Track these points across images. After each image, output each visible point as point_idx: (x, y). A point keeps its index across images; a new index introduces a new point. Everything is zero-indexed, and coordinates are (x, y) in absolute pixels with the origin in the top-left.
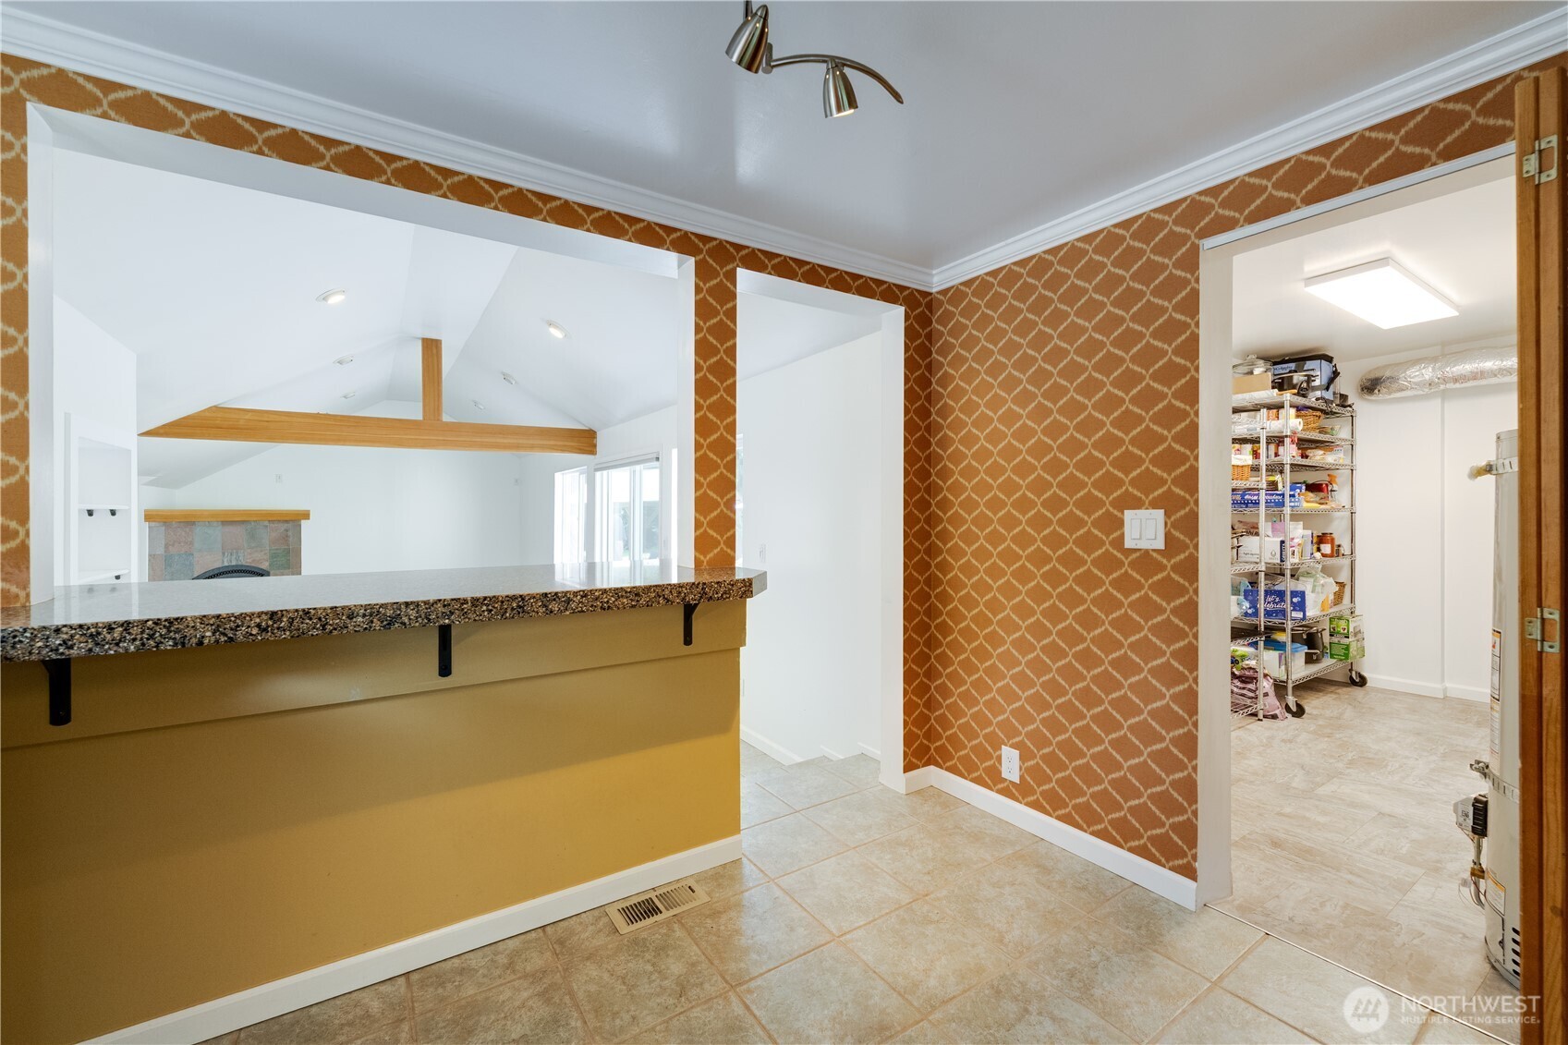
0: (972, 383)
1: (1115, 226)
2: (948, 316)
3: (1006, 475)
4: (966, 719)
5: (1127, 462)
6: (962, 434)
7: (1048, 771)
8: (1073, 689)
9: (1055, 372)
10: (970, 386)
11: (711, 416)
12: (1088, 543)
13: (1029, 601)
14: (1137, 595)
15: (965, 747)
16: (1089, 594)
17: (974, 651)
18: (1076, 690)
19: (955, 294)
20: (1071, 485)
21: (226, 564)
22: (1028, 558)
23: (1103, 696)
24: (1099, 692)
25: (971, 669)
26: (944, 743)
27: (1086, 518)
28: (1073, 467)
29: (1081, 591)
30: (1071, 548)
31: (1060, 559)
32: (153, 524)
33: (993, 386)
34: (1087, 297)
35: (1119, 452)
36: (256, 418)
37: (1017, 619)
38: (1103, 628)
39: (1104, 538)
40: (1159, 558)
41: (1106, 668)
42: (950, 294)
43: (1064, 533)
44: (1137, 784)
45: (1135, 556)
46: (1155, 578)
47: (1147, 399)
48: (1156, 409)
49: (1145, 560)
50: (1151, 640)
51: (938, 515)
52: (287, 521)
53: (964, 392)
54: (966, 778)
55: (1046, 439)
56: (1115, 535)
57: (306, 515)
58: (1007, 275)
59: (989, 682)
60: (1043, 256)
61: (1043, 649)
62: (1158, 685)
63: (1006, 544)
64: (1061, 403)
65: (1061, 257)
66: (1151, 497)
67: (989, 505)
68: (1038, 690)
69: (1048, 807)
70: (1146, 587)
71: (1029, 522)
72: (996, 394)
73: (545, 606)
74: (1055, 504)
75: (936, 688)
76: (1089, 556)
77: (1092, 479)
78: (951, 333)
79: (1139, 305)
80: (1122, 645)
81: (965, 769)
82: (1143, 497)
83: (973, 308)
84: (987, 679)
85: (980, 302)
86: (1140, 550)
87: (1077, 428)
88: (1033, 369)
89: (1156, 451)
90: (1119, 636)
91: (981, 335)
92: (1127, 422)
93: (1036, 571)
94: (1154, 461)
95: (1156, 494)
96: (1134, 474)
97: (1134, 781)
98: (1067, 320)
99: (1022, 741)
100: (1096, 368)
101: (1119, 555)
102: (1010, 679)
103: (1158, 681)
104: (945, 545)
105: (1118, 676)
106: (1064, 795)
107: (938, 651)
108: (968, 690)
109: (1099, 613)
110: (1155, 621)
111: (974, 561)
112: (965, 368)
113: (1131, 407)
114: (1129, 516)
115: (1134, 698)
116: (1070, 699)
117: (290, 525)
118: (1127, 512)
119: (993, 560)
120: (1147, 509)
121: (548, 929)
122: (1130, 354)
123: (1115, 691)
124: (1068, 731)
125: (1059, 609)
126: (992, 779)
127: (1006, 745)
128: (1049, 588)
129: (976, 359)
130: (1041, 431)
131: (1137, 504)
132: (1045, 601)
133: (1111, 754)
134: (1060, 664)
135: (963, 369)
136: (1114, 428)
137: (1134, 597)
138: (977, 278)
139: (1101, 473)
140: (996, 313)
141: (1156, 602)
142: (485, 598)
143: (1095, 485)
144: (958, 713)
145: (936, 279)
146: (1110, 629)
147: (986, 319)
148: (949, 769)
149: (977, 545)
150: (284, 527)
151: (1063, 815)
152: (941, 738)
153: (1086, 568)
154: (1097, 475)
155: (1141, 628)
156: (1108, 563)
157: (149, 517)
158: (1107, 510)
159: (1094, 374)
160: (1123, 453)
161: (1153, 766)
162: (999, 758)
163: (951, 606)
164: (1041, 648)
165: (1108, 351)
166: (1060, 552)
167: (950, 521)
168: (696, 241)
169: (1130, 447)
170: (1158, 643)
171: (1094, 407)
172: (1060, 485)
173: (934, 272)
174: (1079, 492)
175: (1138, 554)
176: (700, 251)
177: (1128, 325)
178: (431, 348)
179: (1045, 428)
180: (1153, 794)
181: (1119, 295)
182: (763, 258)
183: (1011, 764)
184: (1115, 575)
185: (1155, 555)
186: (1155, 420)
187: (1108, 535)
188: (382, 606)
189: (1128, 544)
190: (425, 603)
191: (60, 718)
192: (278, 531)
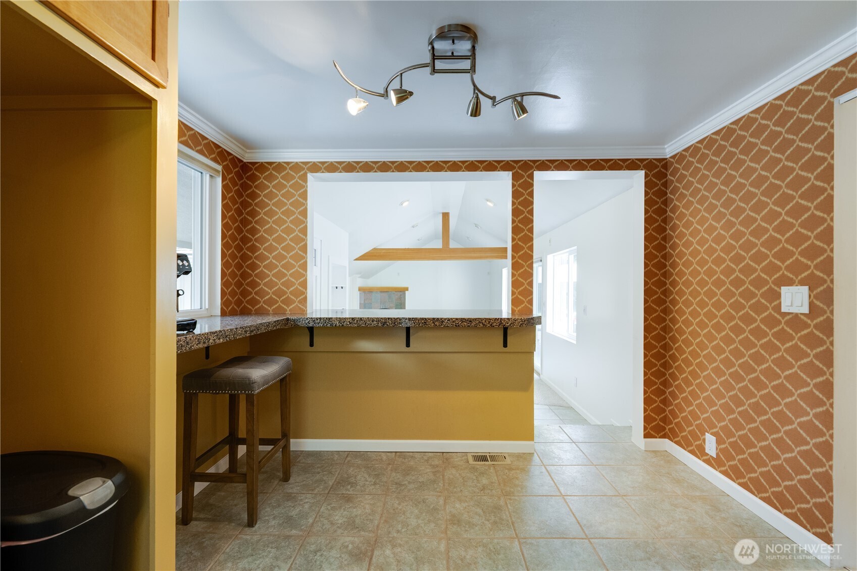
0: (689, 209)
1: (775, 99)
2: (676, 170)
3: (708, 265)
4: (685, 414)
5: (783, 255)
6: (684, 241)
7: (733, 453)
8: (749, 402)
9: (737, 199)
10: (688, 212)
11: (520, 243)
12: (758, 308)
13: (722, 344)
14: (790, 344)
15: (685, 431)
16: (758, 341)
17: (690, 373)
18: (750, 403)
19: (679, 157)
20: (747, 271)
22: (722, 317)
23: (768, 409)
24: (765, 406)
25: (689, 383)
26: (674, 427)
27: (757, 292)
28: (749, 259)
29: (753, 339)
30: (747, 311)
31: (740, 318)
32: (361, 292)
33: (701, 210)
34: (757, 148)
35: (778, 248)
37: (714, 355)
38: (768, 365)
39: (768, 305)
40: (805, 319)
41: (769, 391)
42: (677, 158)
43: (743, 302)
44: (790, 471)
45: (788, 317)
46: (803, 333)
47: (797, 211)
48: (803, 218)
49: (795, 320)
50: (800, 375)
51: (671, 290)
52: (401, 291)
53: (685, 215)
54: (685, 450)
55: (732, 242)
56: (775, 303)
57: (407, 289)
58: (708, 142)
59: (699, 392)
60: (730, 126)
61: (730, 374)
62: (804, 406)
63: (708, 308)
64: (741, 218)
65: (741, 125)
66: (799, 278)
67: (698, 283)
68: (727, 401)
69: (733, 476)
70: (796, 339)
71: (722, 295)
72: (703, 215)
73: (433, 323)
74: (737, 283)
75: (669, 393)
76: (759, 317)
77: (761, 267)
78: (678, 181)
79: (792, 149)
80: (780, 377)
81: (685, 444)
82: (794, 278)
83: (690, 164)
84: (697, 390)
85: (694, 160)
86: (792, 313)
87: (751, 234)
88: (724, 198)
89: (803, 247)
90: (778, 370)
91: (694, 180)
92: (783, 228)
93: (726, 325)
94: (802, 253)
95: (803, 275)
96: (788, 262)
97: (788, 468)
98: (744, 165)
99: (718, 432)
100: (763, 194)
101: (778, 317)
102: (711, 392)
103: (804, 402)
104: (674, 307)
105: (777, 397)
106: (743, 470)
107: (671, 371)
108: (687, 396)
109: (765, 354)
110: (802, 362)
111: (690, 318)
112: (685, 201)
113: (786, 218)
114: (784, 290)
115: (788, 413)
116: (747, 409)
117: (401, 293)
118: (782, 288)
119: (701, 318)
120: (797, 286)
121: (444, 454)
122: (785, 183)
123: (775, 407)
124: (745, 429)
125: (740, 350)
126: (700, 452)
127: (708, 433)
128: (734, 336)
129: (692, 195)
130: (729, 237)
131: (790, 283)
132: (731, 345)
133: (773, 449)
134: (740, 385)
135: (684, 202)
136: (775, 232)
137: (788, 345)
138: (692, 145)
139: (766, 262)
140: (702, 166)
141: (803, 349)
142: (413, 318)
143: (762, 270)
144: (682, 410)
145: (667, 150)
146: (772, 365)
147: (697, 170)
148: (676, 443)
149: (692, 308)
150: (399, 294)
151: (742, 482)
152: (672, 423)
153: (756, 324)
154: (764, 264)
155: (793, 367)
156: (771, 322)
157: (360, 289)
158: (770, 287)
159: (761, 198)
160: (781, 249)
161: (801, 461)
162: (704, 440)
163: (678, 345)
164: (729, 374)
165: (771, 182)
166: (741, 314)
167: (677, 293)
168: (513, 164)
169: (785, 244)
170: (805, 377)
171: (761, 220)
172: (741, 271)
173: (666, 146)
174: (752, 275)
175: (790, 316)
176: (514, 168)
177: (784, 164)
178: (446, 216)
179: (732, 234)
180: (801, 479)
181: (778, 144)
182: (548, 163)
183: (711, 445)
184: (775, 330)
185: (802, 317)
186: (802, 225)
187: (771, 303)
188: (381, 318)
189: (784, 309)
190: (394, 318)
191: (312, 345)
192: (398, 296)
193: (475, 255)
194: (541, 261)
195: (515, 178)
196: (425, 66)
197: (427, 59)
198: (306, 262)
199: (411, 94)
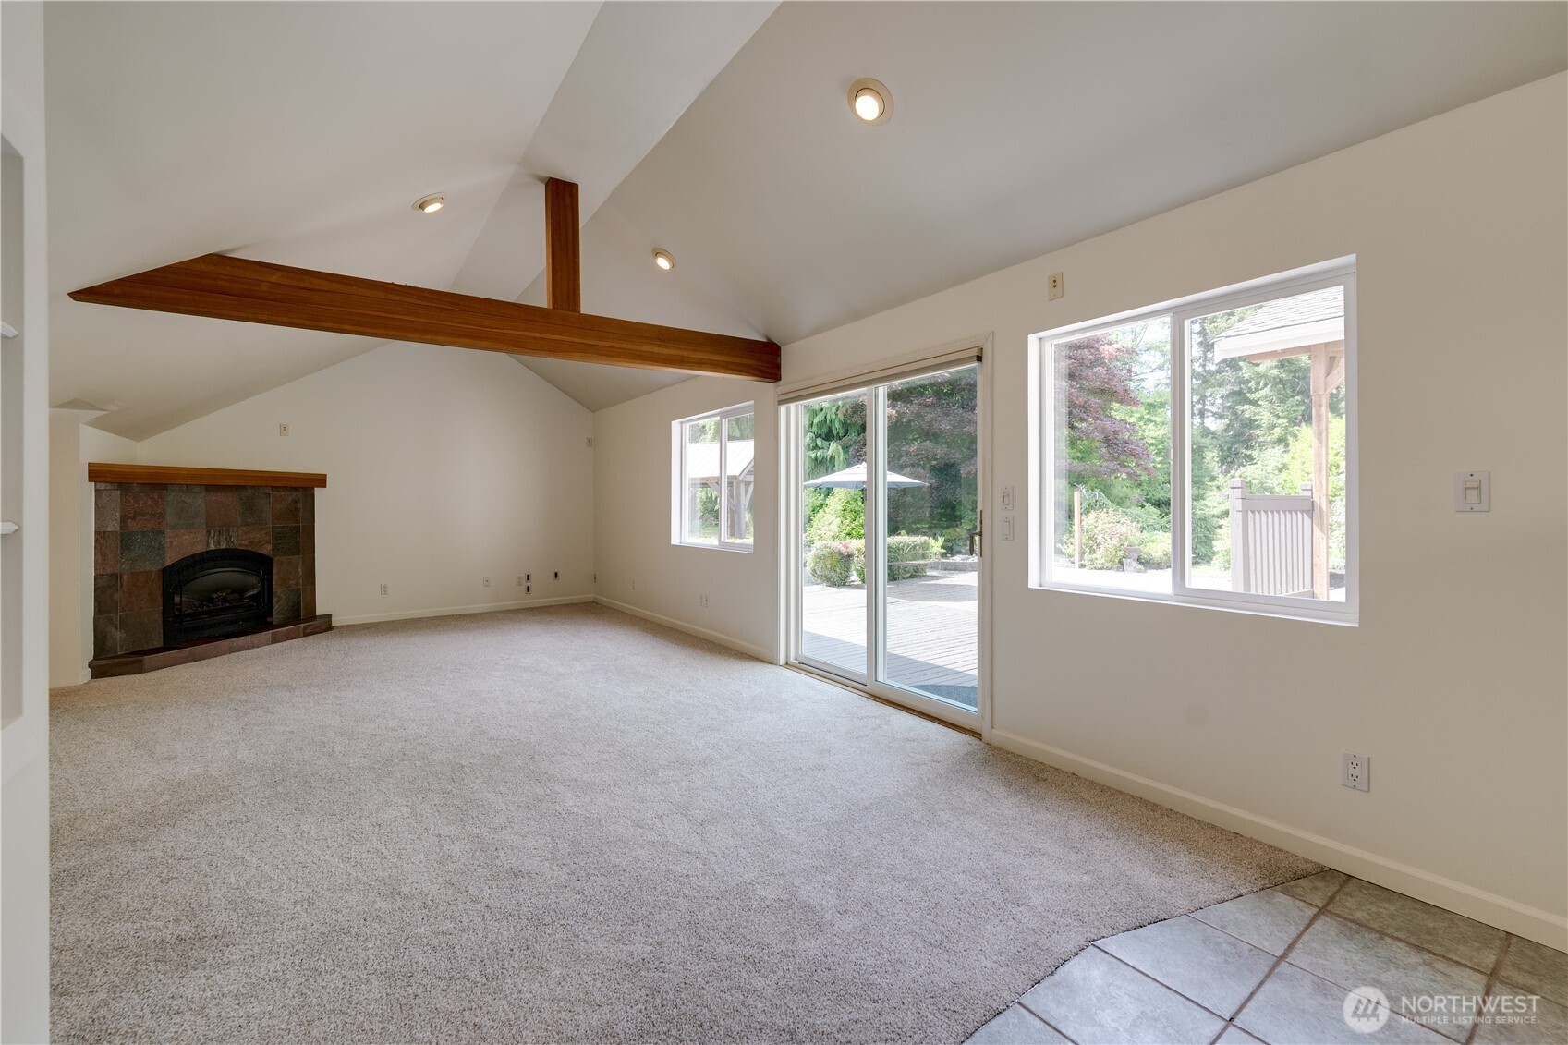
21: (212, 547)
32: (102, 486)
36: (287, 282)
52: (296, 489)
57: (321, 481)
117: (300, 495)
150: (291, 496)
157: (97, 474)
178: (562, 197)
192: (277, 505)
193: (665, 351)
194: (979, 359)
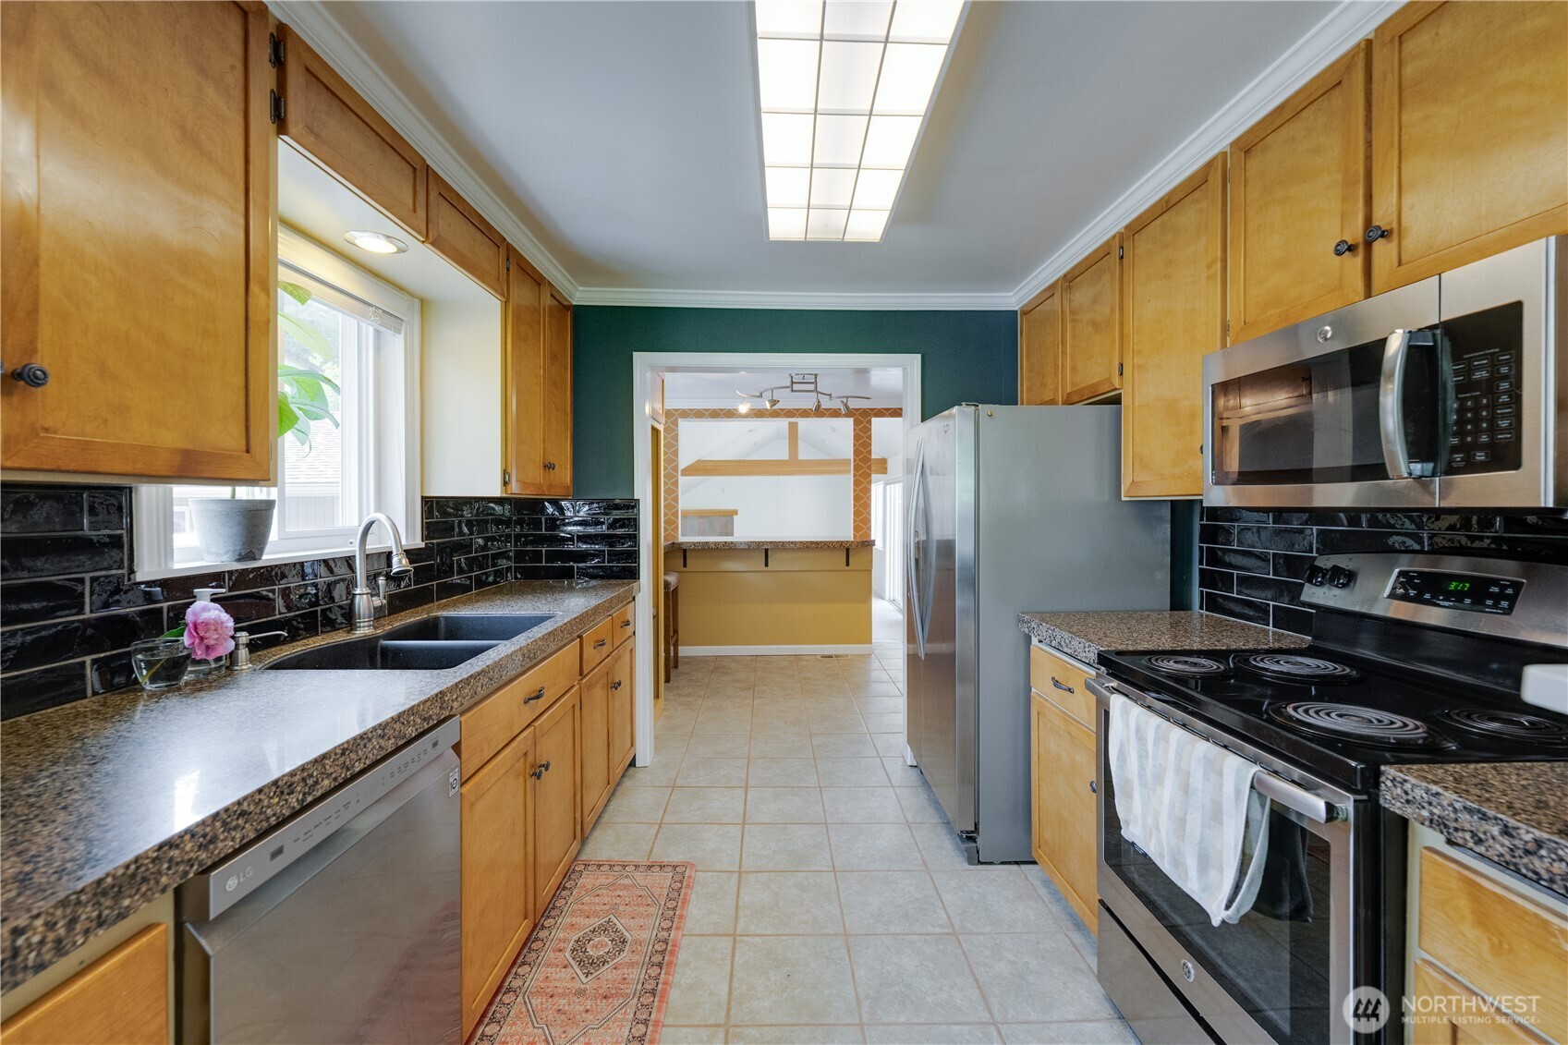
52: (727, 516)
57: (736, 512)
168: (856, 411)
176: (857, 415)
182: (884, 411)
191: (685, 566)
192: (726, 518)
195: (856, 423)
196: (788, 387)
197: (789, 384)
198: (677, 496)
199: (778, 401)
